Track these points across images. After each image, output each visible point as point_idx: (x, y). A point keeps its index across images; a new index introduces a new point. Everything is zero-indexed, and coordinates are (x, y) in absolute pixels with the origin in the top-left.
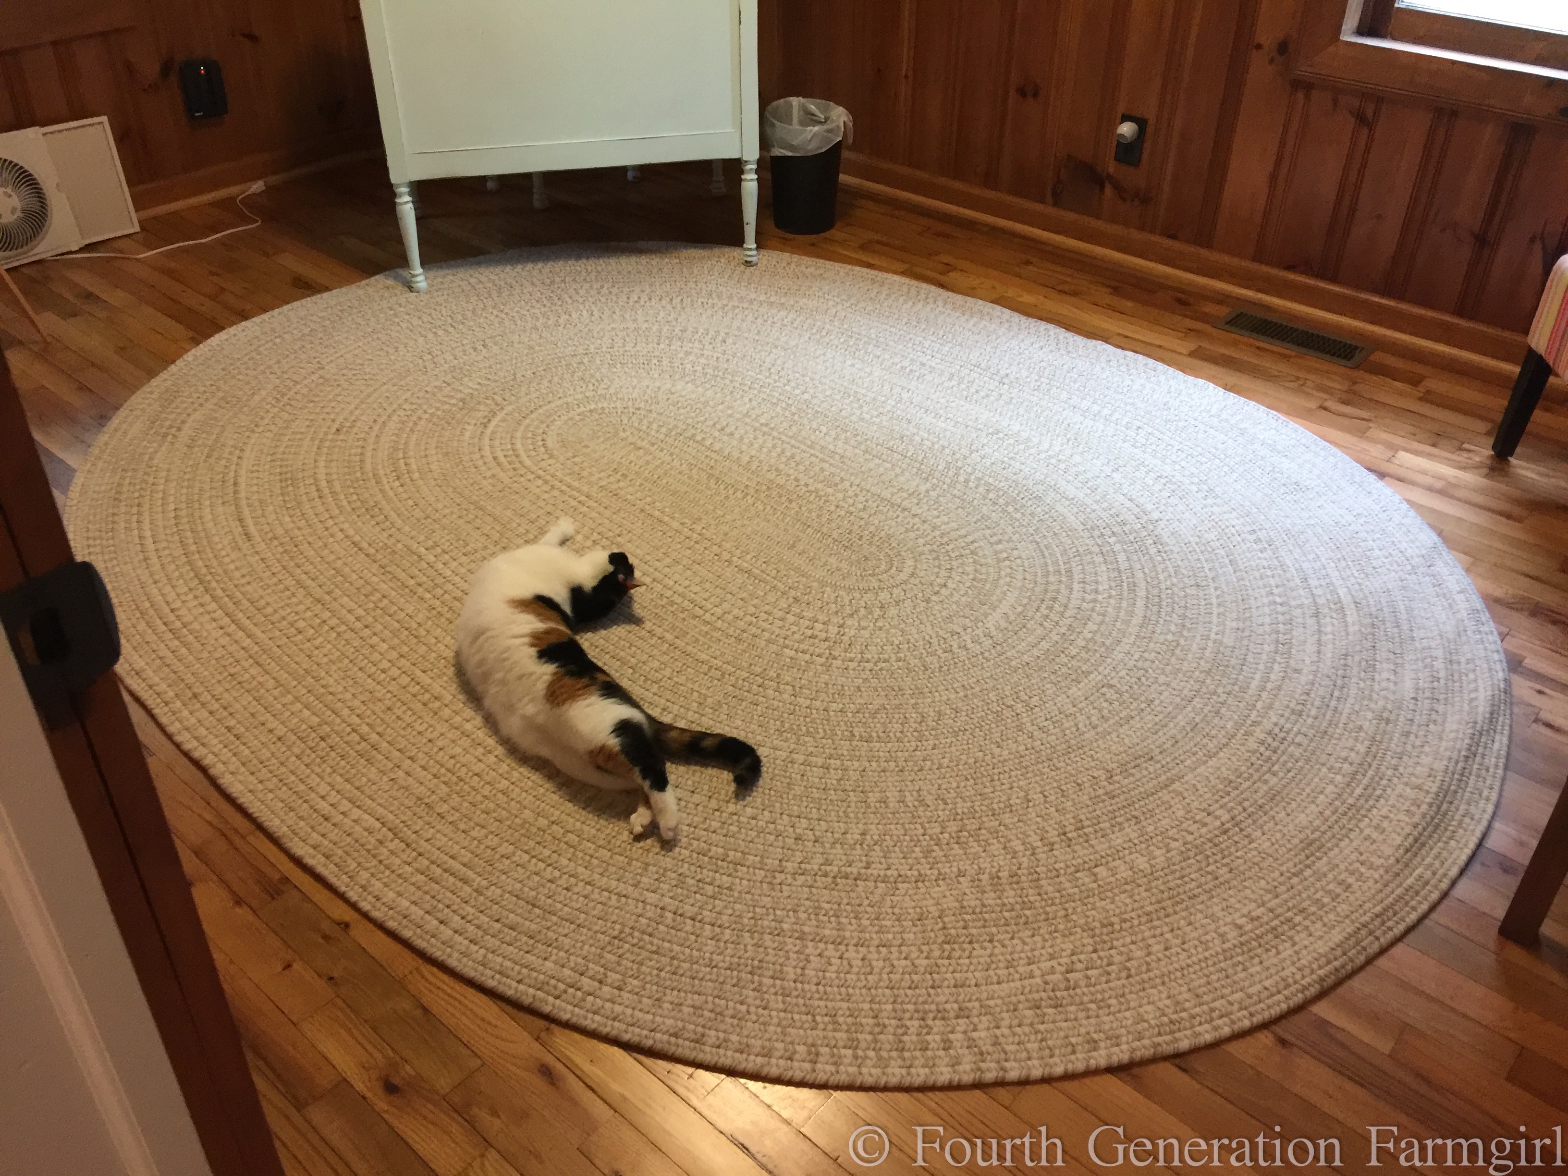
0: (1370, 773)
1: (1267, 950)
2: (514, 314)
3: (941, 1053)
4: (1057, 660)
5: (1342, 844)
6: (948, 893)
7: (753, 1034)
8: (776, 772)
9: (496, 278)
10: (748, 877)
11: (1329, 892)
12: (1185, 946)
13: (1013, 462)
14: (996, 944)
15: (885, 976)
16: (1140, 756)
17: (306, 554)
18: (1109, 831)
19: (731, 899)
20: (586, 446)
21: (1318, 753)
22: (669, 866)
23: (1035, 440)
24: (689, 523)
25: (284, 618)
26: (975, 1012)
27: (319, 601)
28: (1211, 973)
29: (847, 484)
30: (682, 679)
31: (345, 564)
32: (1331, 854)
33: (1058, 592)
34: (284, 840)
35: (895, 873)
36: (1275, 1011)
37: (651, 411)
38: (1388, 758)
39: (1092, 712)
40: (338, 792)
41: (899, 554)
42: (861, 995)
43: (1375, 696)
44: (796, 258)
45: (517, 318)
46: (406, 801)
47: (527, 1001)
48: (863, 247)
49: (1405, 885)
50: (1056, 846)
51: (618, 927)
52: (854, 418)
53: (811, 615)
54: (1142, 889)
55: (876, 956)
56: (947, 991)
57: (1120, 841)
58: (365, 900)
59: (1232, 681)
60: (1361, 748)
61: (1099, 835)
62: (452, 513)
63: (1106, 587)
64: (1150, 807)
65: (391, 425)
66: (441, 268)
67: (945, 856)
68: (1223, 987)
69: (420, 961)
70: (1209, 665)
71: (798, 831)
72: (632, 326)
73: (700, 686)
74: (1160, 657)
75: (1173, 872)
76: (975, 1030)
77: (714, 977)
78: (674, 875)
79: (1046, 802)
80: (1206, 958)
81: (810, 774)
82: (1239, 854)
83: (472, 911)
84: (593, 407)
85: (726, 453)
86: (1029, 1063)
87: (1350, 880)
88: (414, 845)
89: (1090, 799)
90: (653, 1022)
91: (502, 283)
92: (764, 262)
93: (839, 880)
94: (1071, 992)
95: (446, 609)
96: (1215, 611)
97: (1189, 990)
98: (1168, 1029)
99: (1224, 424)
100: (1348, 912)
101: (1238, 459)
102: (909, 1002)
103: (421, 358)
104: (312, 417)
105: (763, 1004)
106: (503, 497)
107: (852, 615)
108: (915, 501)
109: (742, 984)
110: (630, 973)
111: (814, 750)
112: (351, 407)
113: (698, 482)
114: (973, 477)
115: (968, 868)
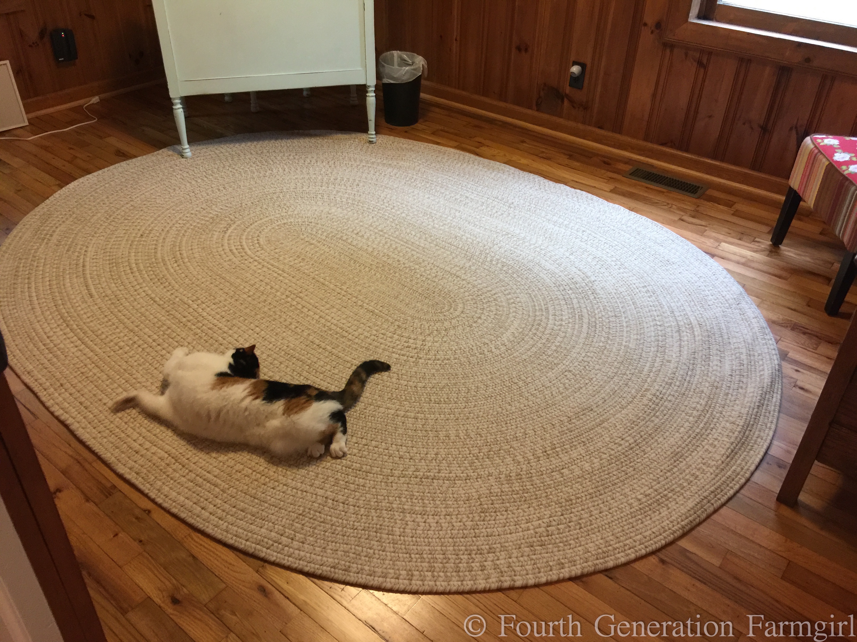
0: (708, 415)
1: (654, 512)
2: (241, 170)
3: (480, 573)
4: (541, 357)
5: (693, 454)
6: (483, 485)
7: (377, 565)
8: (389, 421)
9: (230, 150)
10: (373, 479)
11: (687, 480)
12: (611, 511)
13: (516, 250)
14: (509, 512)
15: (449, 532)
16: (586, 409)
17: (124, 305)
18: (569, 450)
19: (364, 492)
20: (282, 243)
21: (680, 405)
22: (330, 475)
23: (528, 238)
24: (340, 285)
25: (112, 341)
26: (498, 550)
27: (131, 331)
28: (624, 525)
29: (426, 263)
30: (336, 371)
31: (146, 310)
32: (687, 460)
33: (541, 321)
34: (112, 465)
35: (454, 475)
36: (658, 545)
37: (318, 224)
38: (718, 407)
39: (560, 385)
40: (143, 437)
41: (454, 301)
42: (436, 542)
43: (710, 374)
44: (397, 139)
45: (242, 172)
47: (251, 551)
48: (434, 133)
49: (726, 475)
50: (541, 458)
51: (301, 508)
52: (430, 227)
53: (407, 335)
54: (587, 481)
55: (444, 521)
56: (482, 539)
57: (575, 455)
58: (159, 497)
59: (634, 367)
60: (703, 403)
62: (207, 281)
63: (567, 317)
64: (591, 436)
65: (172, 232)
66: (200, 145)
67: (481, 465)
68: (631, 532)
69: (191, 531)
70: (622, 359)
71: (401, 453)
72: (307, 177)
74: (596, 355)
75: (604, 471)
76: (498, 560)
77: (355, 535)
78: (333, 479)
79: (535, 435)
80: (622, 517)
81: (407, 422)
82: (639, 460)
83: (220, 502)
84: (285, 221)
85: (359, 246)
86: (527, 576)
87: (697, 473)
88: (187, 466)
89: (559, 432)
90: (321, 560)
91: (234, 153)
92: (380, 141)
93: (423, 480)
94: (550, 537)
95: (204, 334)
96: (625, 329)
97: (613, 535)
98: (601, 556)
99: (629, 229)
100: (697, 491)
101: (637, 248)
102: (462, 546)
103: (188, 195)
104: (127, 228)
105: (382, 549)
106: (236, 272)
107: (429, 335)
108: (463, 272)
109: (371, 538)
110: (309, 534)
111: (409, 409)
112: (149, 223)
113: (344, 262)
114: (495, 259)
115: (494, 471)
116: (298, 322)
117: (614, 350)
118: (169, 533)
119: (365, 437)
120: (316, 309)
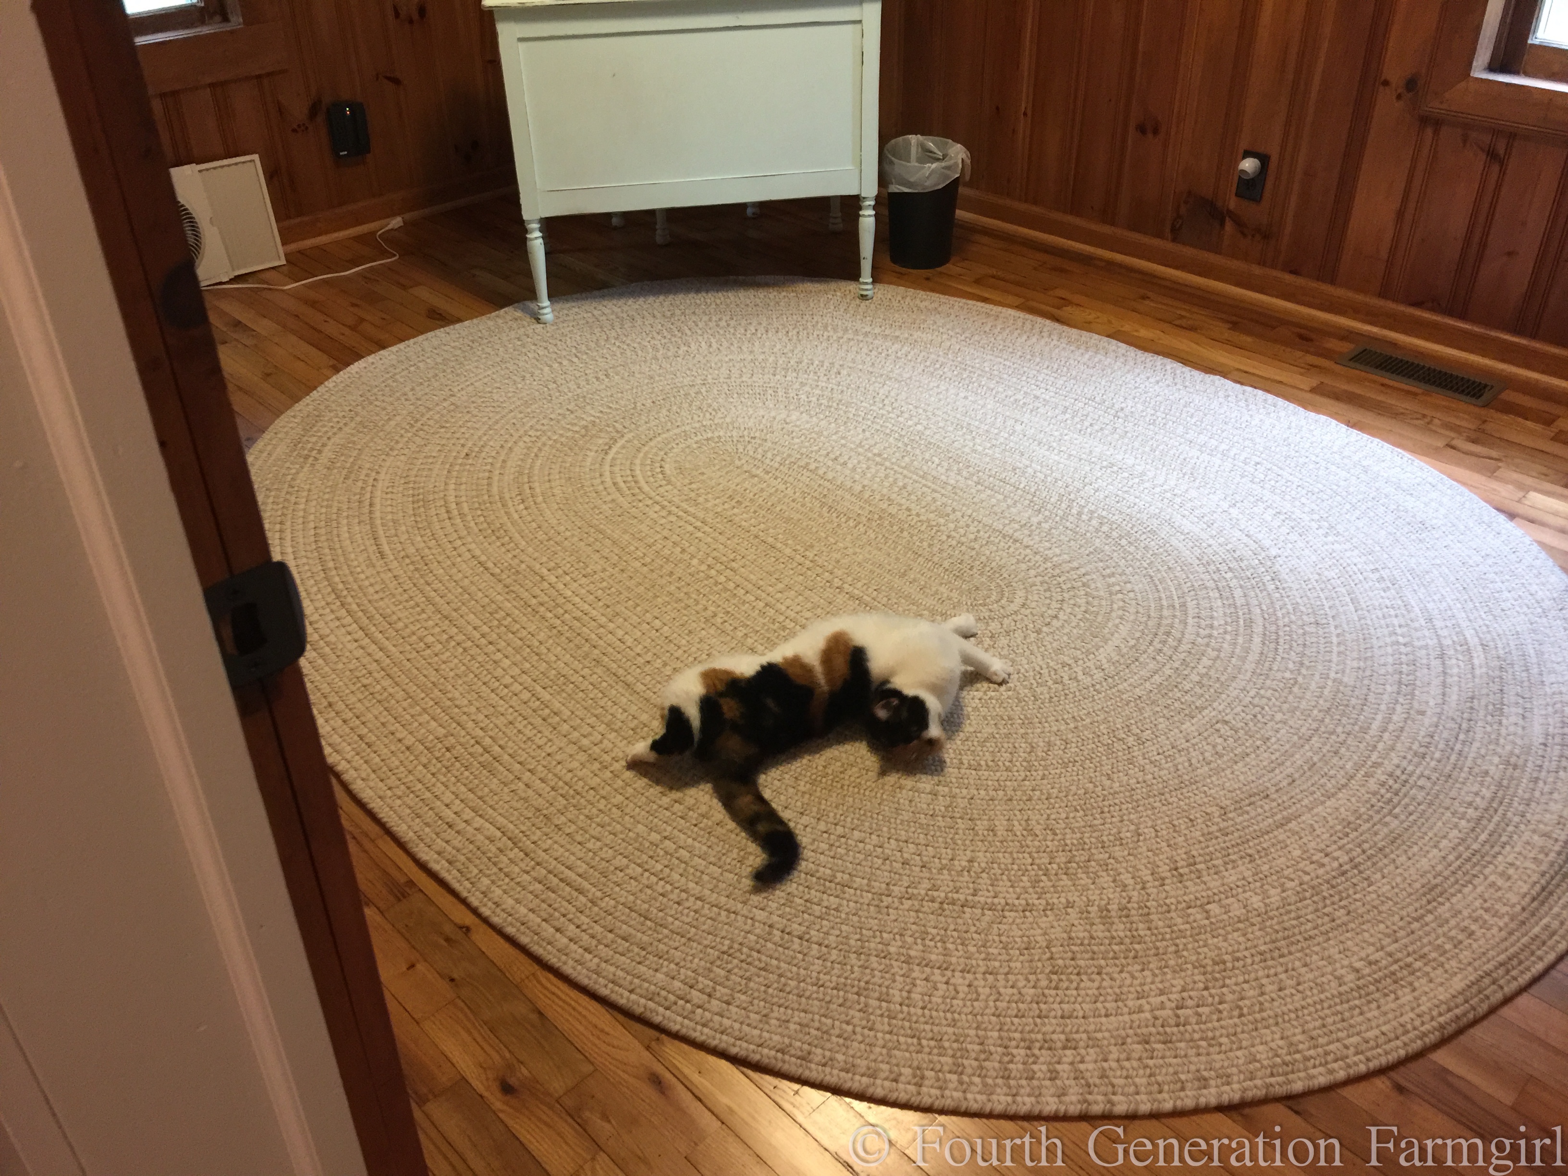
0: (1496, 818)
1: (1386, 995)
2: (635, 345)
3: (1047, 1083)
4: (1170, 694)
5: (1466, 890)
6: (1055, 924)
7: (859, 1054)
9: (618, 310)
10: (854, 898)
11: (1452, 939)
12: (1300, 988)
13: (1126, 496)
14: (1104, 976)
15: (991, 1004)
16: (1255, 794)
17: (435, 572)
18: (1222, 868)
19: (838, 920)
20: (703, 474)
21: (1441, 797)
23: (1150, 474)
24: (802, 549)
25: (414, 634)
26: (1082, 1044)
27: (446, 617)
28: (1327, 1016)
29: (959, 514)
31: (472, 583)
32: (1454, 900)
33: (1172, 627)
34: (410, 845)
35: (1003, 901)
36: (1392, 1058)
37: (766, 440)
38: (1516, 804)
39: (1206, 748)
40: (462, 801)
41: (1009, 585)
42: (967, 1021)
43: (1502, 740)
44: (911, 291)
45: (638, 349)
46: (525, 812)
47: (638, 1010)
48: (978, 282)
49: (1531, 934)
50: (1167, 881)
51: (727, 942)
52: (967, 450)
54: (1256, 928)
55: (982, 983)
56: (1054, 1021)
57: (1233, 878)
58: (485, 905)
59: (1352, 721)
60: (1488, 794)
61: (1212, 871)
62: (573, 535)
63: (1223, 622)
64: (1265, 845)
65: (519, 450)
66: (567, 301)
67: (1053, 886)
68: (1339, 1030)
69: (536, 967)
70: (1328, 705)
71: (906, 855)
72: (749, 358)
74: (1277, 694)
75: (1289, 912)
76: (1082, 1062)
77: (821, 996)
79: (1157, 836)
80: (1322, 1001)
82: (1357, 896)
83: (587, 920)
84: (710, 435)
85: (839, 483)
86: (1137, 1097)
87: (1473, 927)
88: (532, 855)
89: (1203, 835)
90: (760, 1037)
91: (625, 315)
92: (879, 296)
93: (946, 906)
94: (1181, 1028)
95: (566, 628)
96: (1335, 649)
97: (1304, 1032)
98: (1280, 1070)
99: (1346, 461)
100: (1471, 960)
101: (1360, 497)
102: (1016, 1031)
103: (546, 386)
104: (444, 442)
105: (870, 1024)
106: (622, 521)
108: (1027, 532)
109: (848, 1004)
110: (739, 988)
112: (480, 433)
113: (811, 510)
114: (1086, 510)
115: (1077, 899)
116: (728, 613)
117: (1313, 686)
118: (500, 970)
119: (842, 823)
120: (759, 592)
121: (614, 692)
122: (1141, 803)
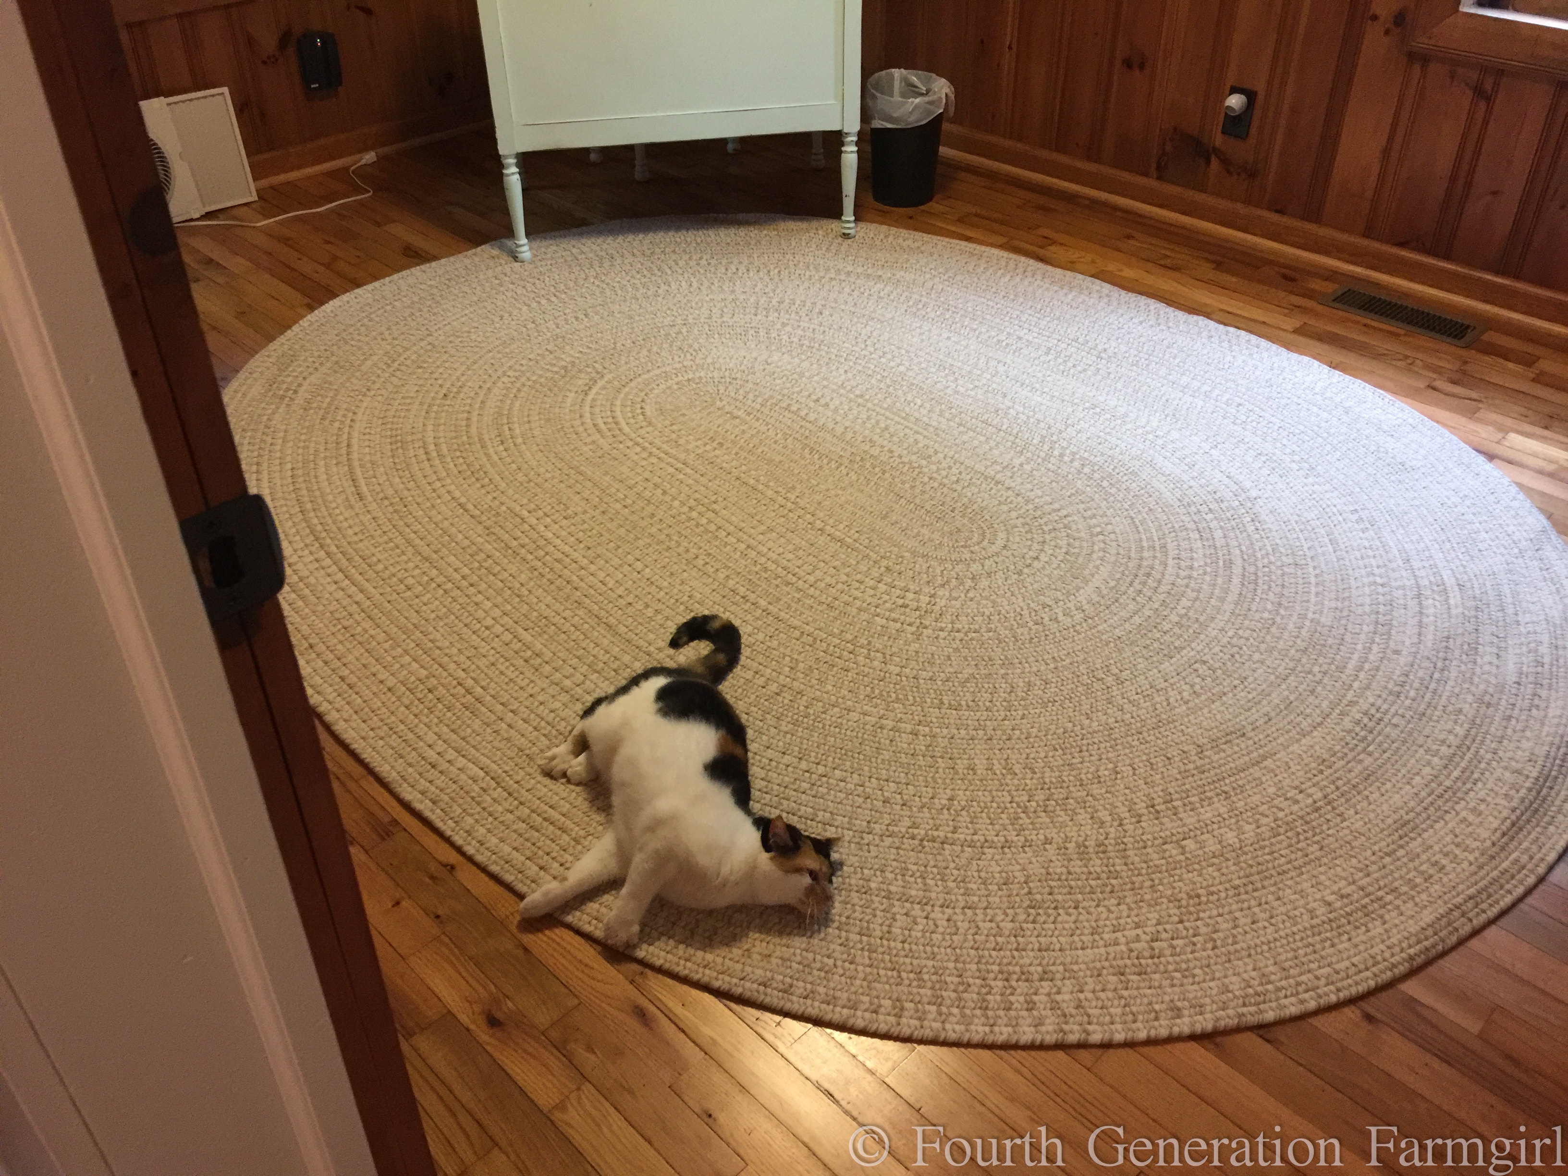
0: (1469, 755)
1: (1357, 928)
2: (615, 284)
3: (1025, 1013)
4: (1150, 635)
5: (1437, 826)
6: (1034, 860)
7: (839, 987)
8: (866, 736)
9: (598, 248)
11: (1422, 873)
12: (1273, 921)
13: (1108, 437)
14: (1081, 910)
15: (970, 937)
16: (1232, 733)
17: (414, 514)
18: (1198, 805)
20: (684, 415)
21: (1415, 735)
23: (1133, 416)
24: (784, 491)
25: (394, 575)
26: (1058, 976)
27: (427, 559)
28: (1298, 948)
29: (941, 456)
31: (452, 524)
32: (1425, 835)
33: (1152, 568)
34: (393, 786)
35: (982, 839)
36: (1362, 988)
37: (747, 381)
38: (1489, 742)
39: (1184, 687)
40: (444, 741)
41: (991, 526)
42: (946, 954)
43: (1476, 679)
44: (894, 230)
45: (617, 289)
46: (509, 752)
48: (961, 220)
49: (1500, 869)
50: (1143, 818)
53: (903, 585)
54: (1230, 863)
55: (961, 917)
56: (1031, 954)
57: (1209, 815)
58: (469, 844)
59: (1328, 661)
60: (1460, 731)
61: (1188, 808)
62: (553, 478)
63: (1202, 563)
64: (1240, 783)
65: (495, 391)
66: (545, 238)
67: (1032, 823)
68: (1311, 961)
70: (1305, 644)
71: (886, 794)
72: (731, 297)
73: (792, 650)
74: (1255, 635)
75: (1263, 848)
76: (1058, 993)
79: (1134, 774)
80: (1294, 933)
81: (898, 739)
82: (1331, 832)
84: (690, 376)
85: (821, 424)
86: (1112, 1027)
87: (1444, 862)
88: (515, 795)
89: (1180, 773)
90: (743, 971)
91: (603, 254)
92: (862, 234)
93: (925, 843)
94: (1156, 960)
95: (548, 570)
96: (1313, 589)
97: (1275, 963)
98: (1253, 1001)
99: (1327, 402)
100: (1441, 894)
101: (1342, 438)
102: (993, 964)
103: (525, 326)
104: (421, 382)
105: (850, 958)
106: (603, 463)
107: (943, 586)
108: (1009, 474)
111: (903, 716)
112: (459, 373)
113: (793, 451)
114: (1068, 451)
115: (1055, 836)
116: (710, 554)
117: (1291, 626)
118: (485, 907)
119: (823, 763)
120: (741, 533)
121: (596, 634)
122: (1119, 742)
